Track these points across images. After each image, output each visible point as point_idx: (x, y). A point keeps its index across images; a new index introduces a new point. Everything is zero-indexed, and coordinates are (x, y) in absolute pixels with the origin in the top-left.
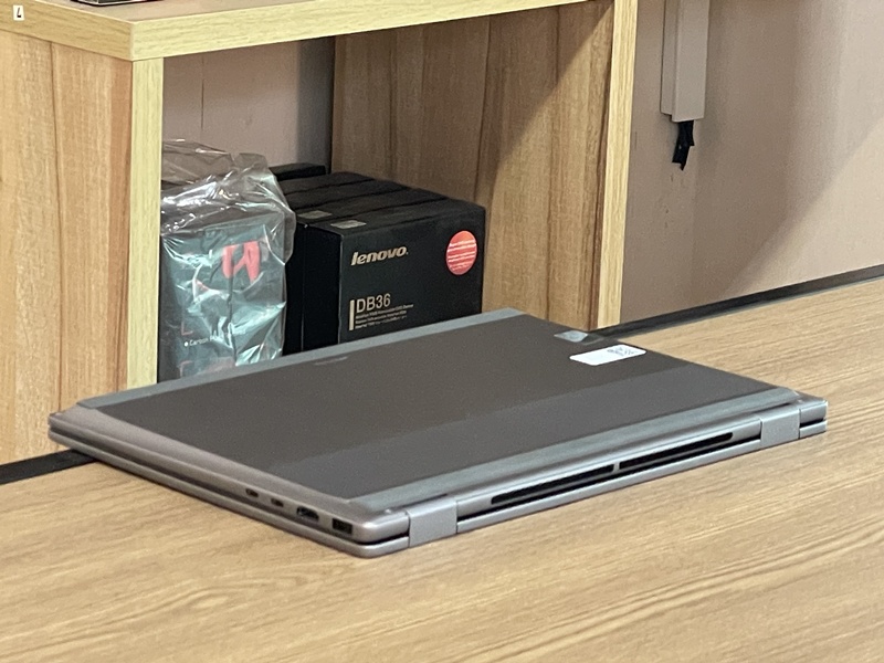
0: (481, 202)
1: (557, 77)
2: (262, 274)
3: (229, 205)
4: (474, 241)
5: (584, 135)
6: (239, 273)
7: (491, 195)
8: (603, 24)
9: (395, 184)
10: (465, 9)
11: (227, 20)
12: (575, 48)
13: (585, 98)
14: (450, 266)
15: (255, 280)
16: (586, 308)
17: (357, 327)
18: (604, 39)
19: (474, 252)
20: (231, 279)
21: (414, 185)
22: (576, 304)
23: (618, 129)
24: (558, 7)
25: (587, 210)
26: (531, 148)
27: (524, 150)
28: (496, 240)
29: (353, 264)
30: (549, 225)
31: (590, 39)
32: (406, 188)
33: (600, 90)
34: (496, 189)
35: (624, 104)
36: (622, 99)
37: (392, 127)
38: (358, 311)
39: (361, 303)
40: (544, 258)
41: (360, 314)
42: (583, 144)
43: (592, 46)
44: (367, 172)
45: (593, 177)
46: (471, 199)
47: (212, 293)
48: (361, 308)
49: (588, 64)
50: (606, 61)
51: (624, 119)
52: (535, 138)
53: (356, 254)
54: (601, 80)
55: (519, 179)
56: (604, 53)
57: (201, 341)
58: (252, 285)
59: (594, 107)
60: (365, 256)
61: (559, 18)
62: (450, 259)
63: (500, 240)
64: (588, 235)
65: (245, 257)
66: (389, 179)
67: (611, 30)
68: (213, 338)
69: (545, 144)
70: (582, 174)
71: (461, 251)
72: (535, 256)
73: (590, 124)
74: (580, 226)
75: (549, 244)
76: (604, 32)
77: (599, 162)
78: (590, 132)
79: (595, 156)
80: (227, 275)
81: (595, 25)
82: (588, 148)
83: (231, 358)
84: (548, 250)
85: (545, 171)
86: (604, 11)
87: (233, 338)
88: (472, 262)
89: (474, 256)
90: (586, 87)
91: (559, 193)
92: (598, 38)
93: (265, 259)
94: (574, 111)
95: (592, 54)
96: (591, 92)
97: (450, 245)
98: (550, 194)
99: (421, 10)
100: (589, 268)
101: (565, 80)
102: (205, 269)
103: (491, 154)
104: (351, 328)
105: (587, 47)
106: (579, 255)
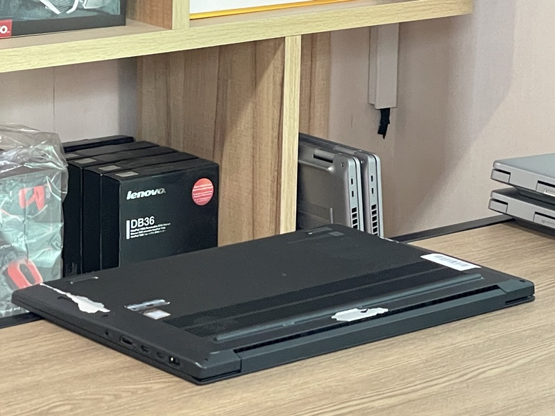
0: (217, 161)
1: (256, 85)
2: (47, 206)
3: (21, 164)
4: (211, 184)
5: (270, 121)
6: (30, 206)
7: (222, 156)
8: (279, 53)
9: (171, 149)
10: (180, 45)
11: (16, 53)
12: (265, 68)
13: (271, 98)
14: (195, 200)
15: (42, 210)
16: (274, 227)
17: (132, 237)
18: (280, 63)
19: (212, 191)
20: (25, 210)
21: (181, 150)
22: (268, 224)
23: (290, 117)
24: (255, 42)
25: (273, 167)
26: (243, 128)
27: (239, 129)
28: (225, 184)
29: (128, 198)
30: (253, 175)
31: (272, 62)
32: (175, 151)
33: (279, 93)
34: (224, 152)
35: (294, 102)
36: (292, 100)
37: (168, 113)
38: (132, 227)
39: (134, 223)
40: (251, 196)
41: (134, 229)
42: (270, 127)
43: (274, 66)
44: (155, 141)
45: (275, 146)
46: (211, 159)
47: (12, 217)
48: (134, 225)
49: (272, 77)
50: (281, 76)
51: (294, 111)
52: (245, 122)
53: (130, 192)
54: (278, 87)
55: (237, 147)
56: (280, 71)
57: (5, 246)
58: (40, 212)
59: (275, 104)
60: (136, 194)
61: (255, 50)
62: (195, 196)
63: (227, 184)
64: (274, 182)
65: (34, 196)
66: (167, 146)
67: (283, 57)
68: (13, 244)
69: (250, 126)
70: (270, 144)
71: (202, 191)
72: (246, 194)
73: (273, 115)
74: (269, 177)
75: (253, 186)
76: (280, 58)
77: (279, 137)
78: (273, 119)
79: (276, 134)
80: (23, 207)
81: (275, 54)
82: (273, 129)
83: (26, 257)
84: (253, 191)
85: (250, 143)
86: (279, 45)
87: (26, 245)
88: (211, 197)
89: (211, 194)
90: (271, 92)
91: (258, 156)
92: (277, 62)
93: (48, 196)
94: (265, 106)
95: (274, 72)
96: (274, 95)
97: (195, 187)
98: (253, 157)
99: (150, 46)
100: (275, 203)
101: (259, 88)
102: (7, 203)
103: (221, 132)
104: (128, 237)
105: (271, 67)
106: (270, 194)
